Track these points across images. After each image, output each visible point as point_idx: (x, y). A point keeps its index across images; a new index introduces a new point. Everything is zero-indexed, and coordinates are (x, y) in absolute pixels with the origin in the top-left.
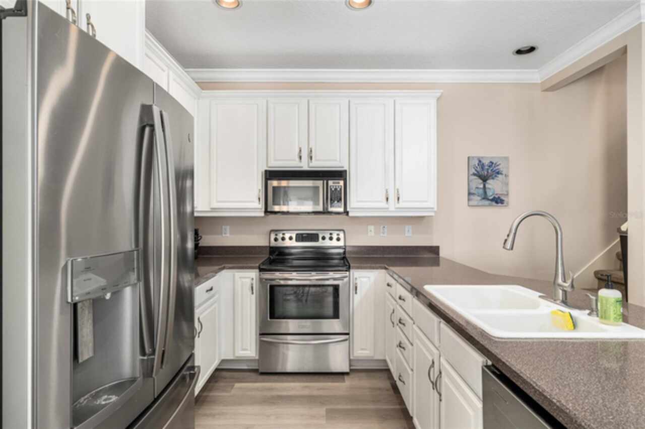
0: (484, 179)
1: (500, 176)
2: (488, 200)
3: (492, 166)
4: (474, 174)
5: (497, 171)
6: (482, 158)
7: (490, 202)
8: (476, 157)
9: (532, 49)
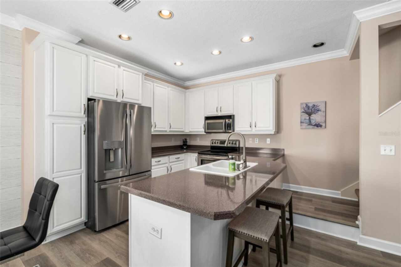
0: (310, 114)
1: (319, 112)
2: (312, 125)
3: (314, 107)
4: (303, 112)
5: (317, 109)
6: (308, 103)
7: (313, 126)
8: (304, 103)
9: (322, 44)
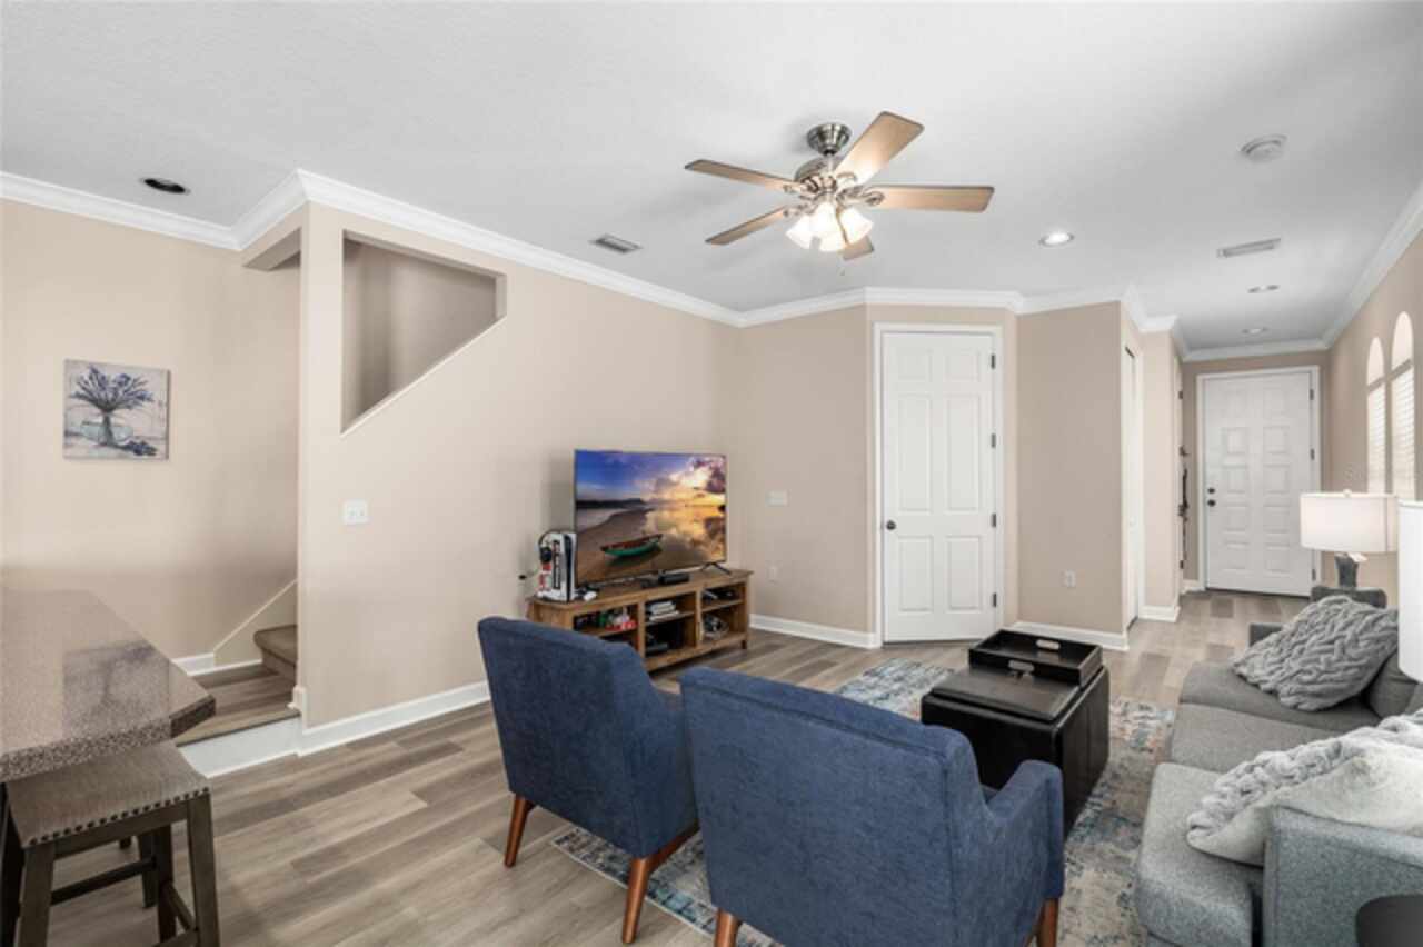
0: (107, 408)
1: (145, 404)
2: (116, 447)
3: (126, 383)
4: (79, 396)
5: (139, 394)
6: (102, 365)
7: (119, 451)
8: (83, 362)
9: (178, 189)
